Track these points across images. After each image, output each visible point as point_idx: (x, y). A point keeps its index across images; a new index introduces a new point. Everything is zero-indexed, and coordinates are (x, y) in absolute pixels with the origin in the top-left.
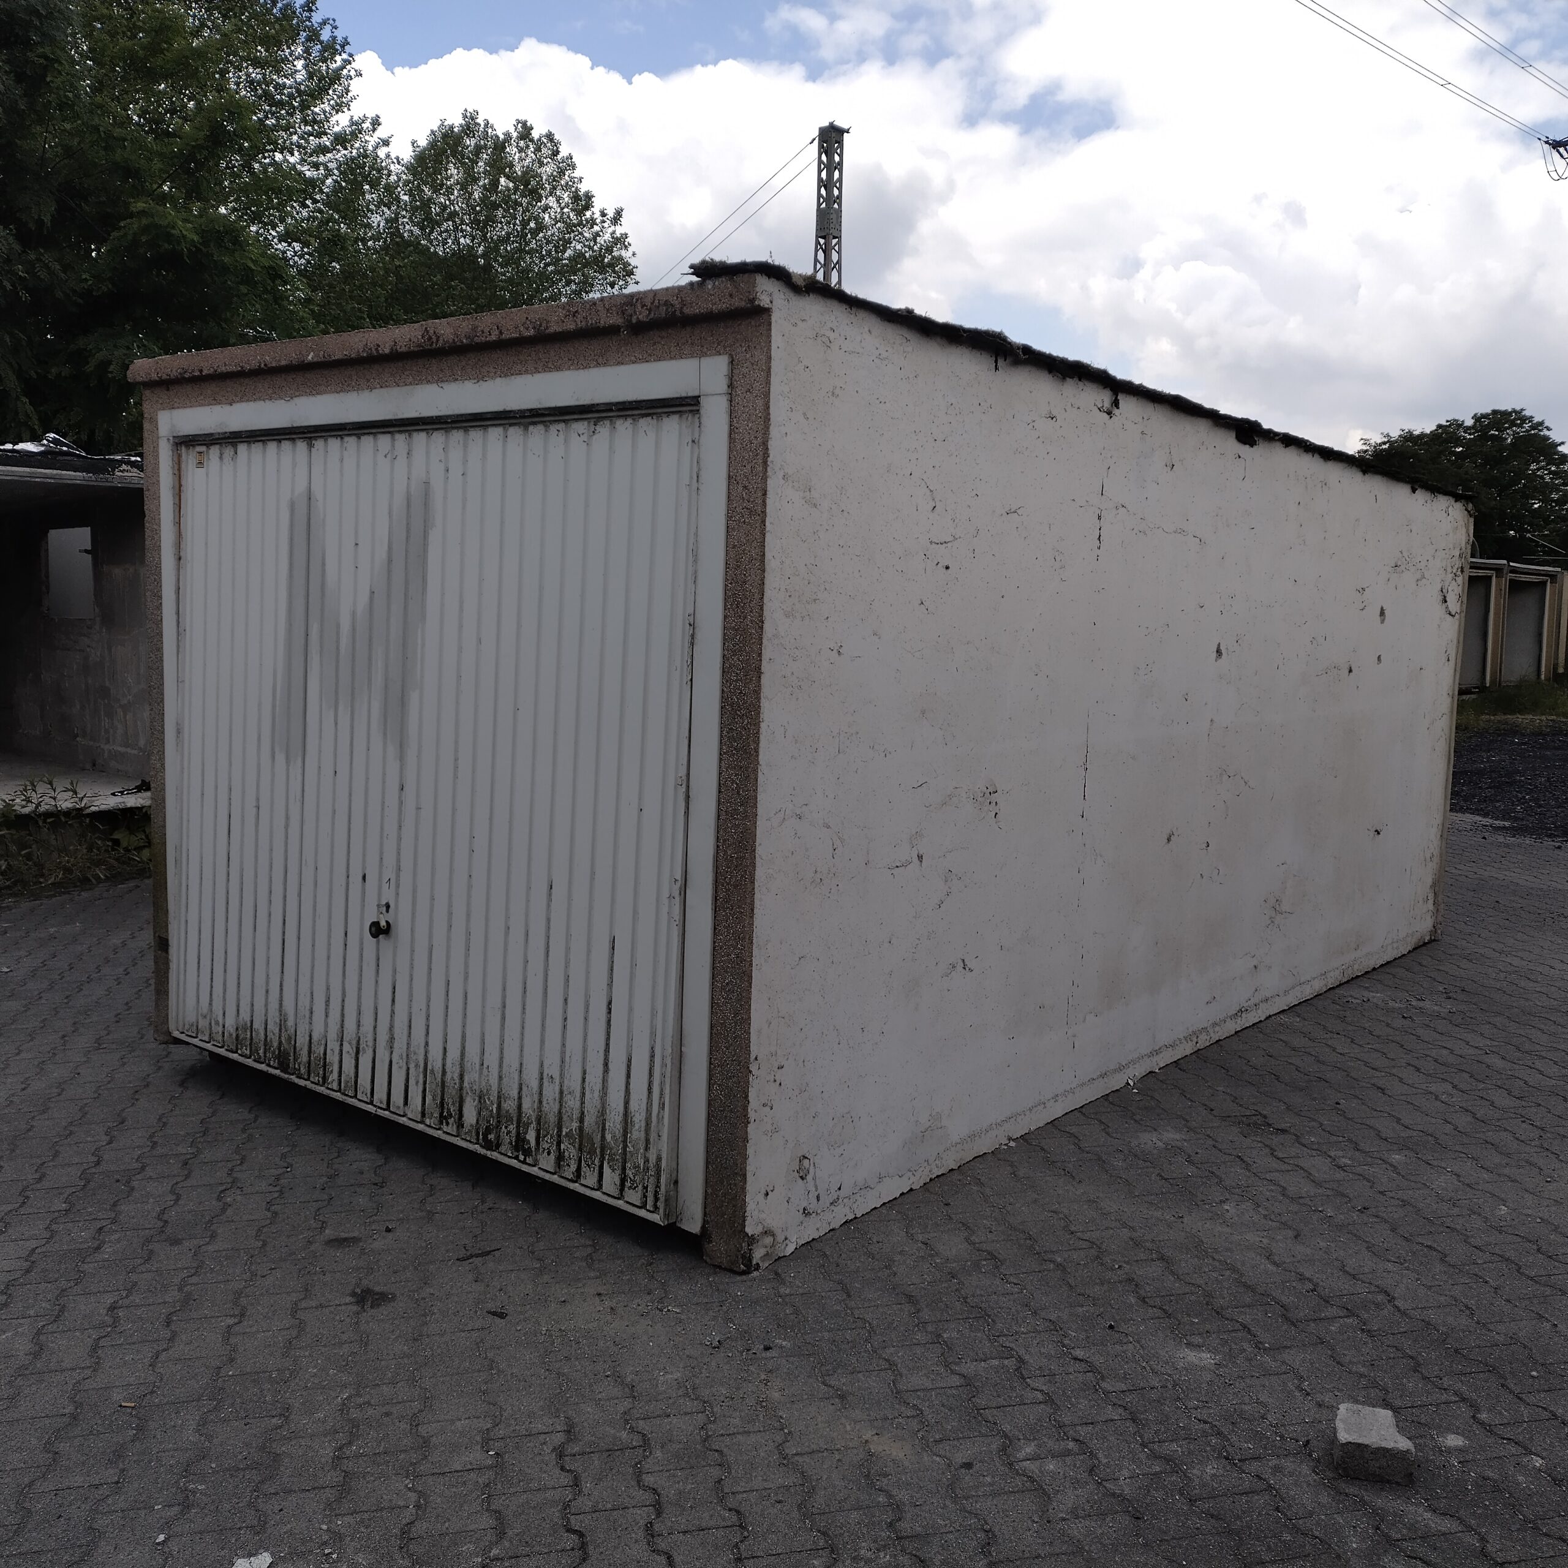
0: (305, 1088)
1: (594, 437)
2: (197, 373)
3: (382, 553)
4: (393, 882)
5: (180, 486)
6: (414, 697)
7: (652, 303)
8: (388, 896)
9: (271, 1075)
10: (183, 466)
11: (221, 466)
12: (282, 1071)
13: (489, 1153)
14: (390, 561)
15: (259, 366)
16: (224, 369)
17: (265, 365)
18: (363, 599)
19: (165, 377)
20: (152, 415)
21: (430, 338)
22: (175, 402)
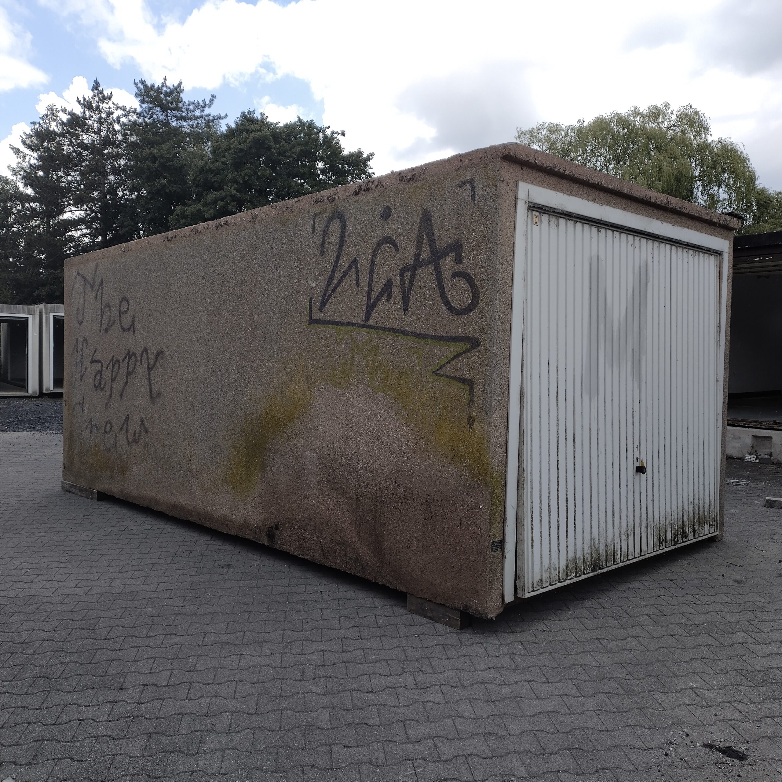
0: (608, 572)
2: (561, 171)
4: (638, 447)
6: (643, 358)
8: (637, 455)
9: (590, 577)
11: (549, 228)
15: (598, 183)
16: (579, 176)
17: (601, 184)
18: (623, 312)
19: (539, 163)
20: (509, 181)
21: (668, 202)
22: (528, 179)
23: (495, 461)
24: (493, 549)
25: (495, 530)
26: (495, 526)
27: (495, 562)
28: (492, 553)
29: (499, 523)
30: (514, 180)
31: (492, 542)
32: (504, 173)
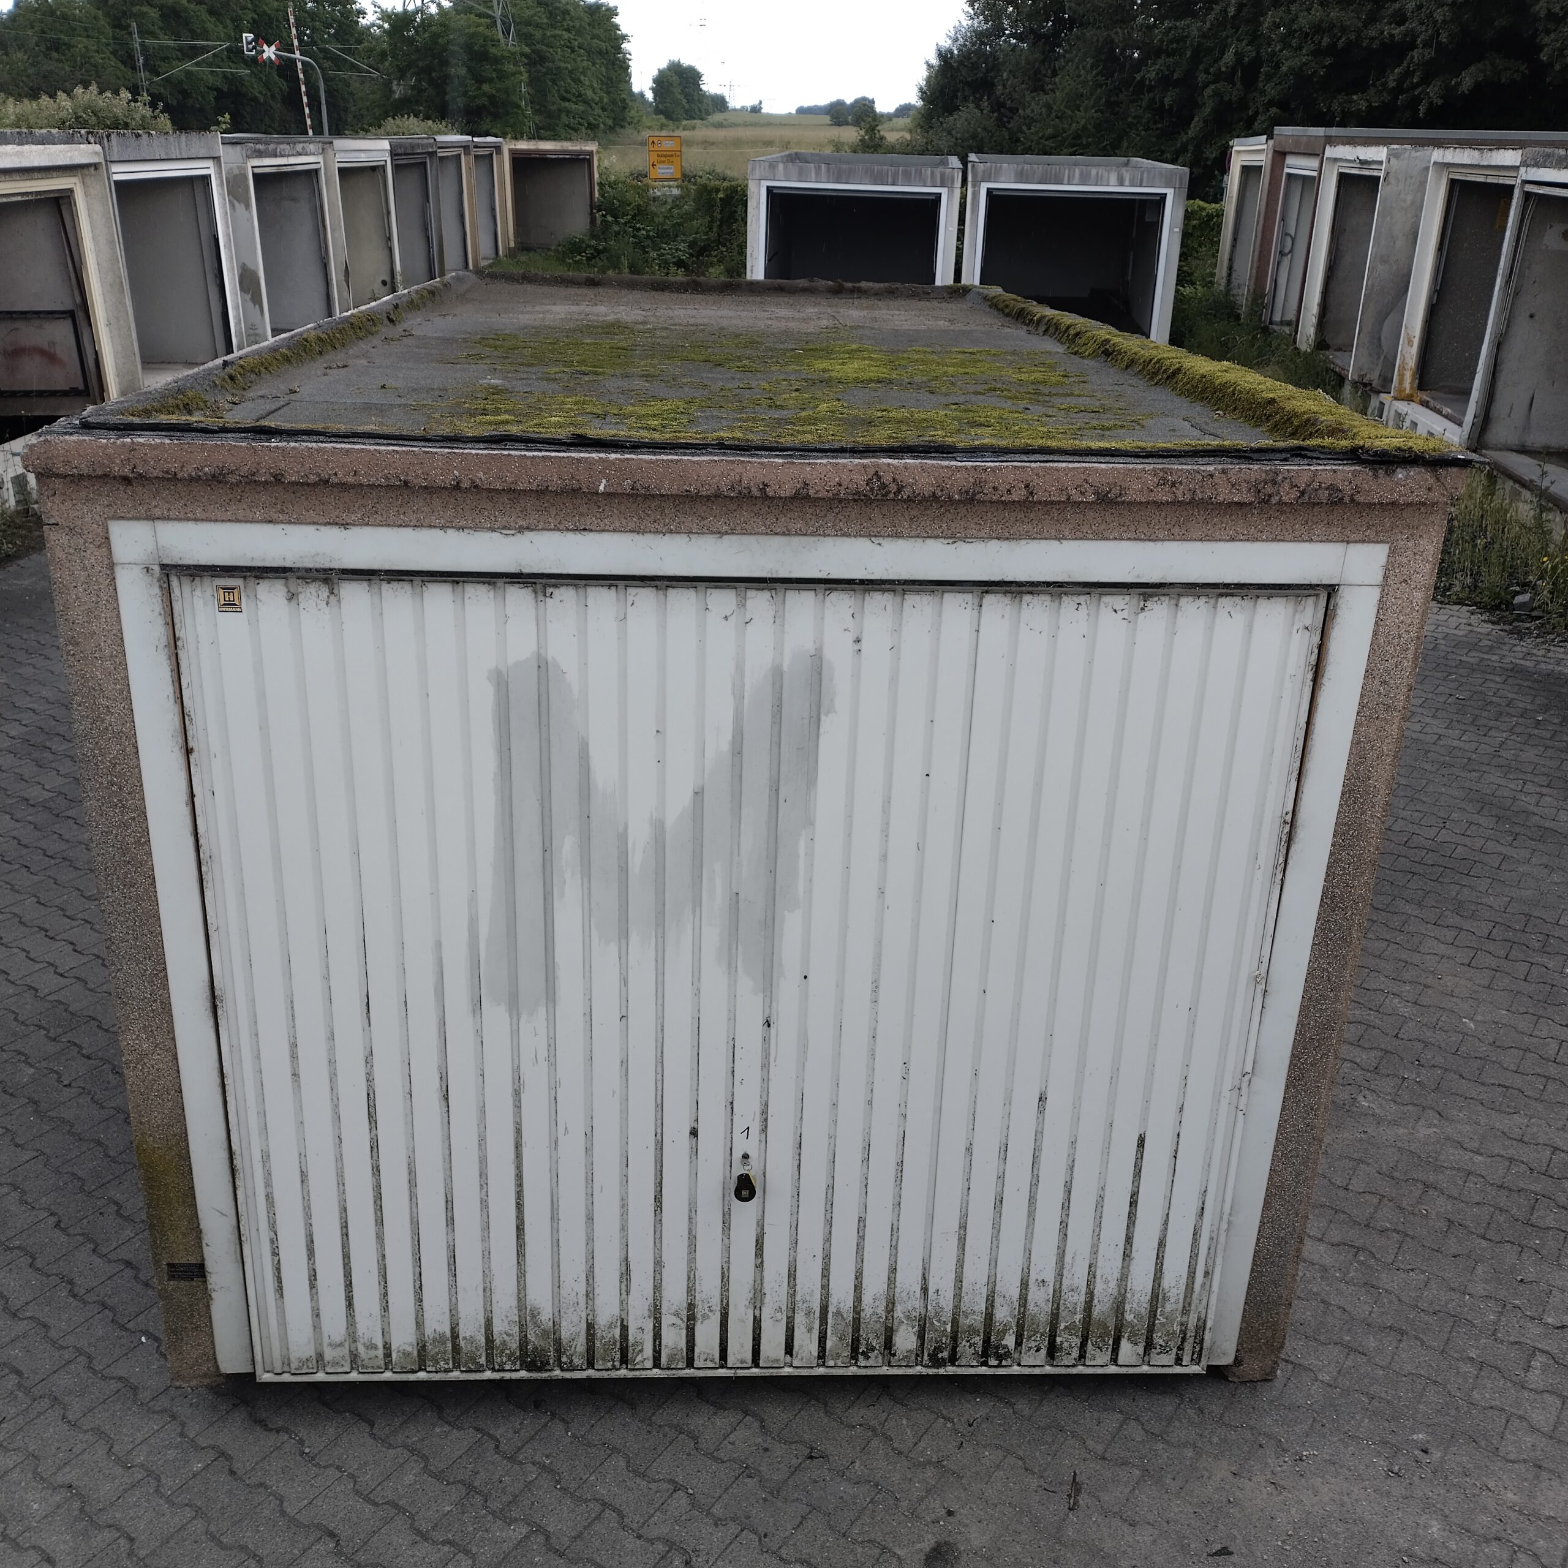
1: (1142, 616)
3: (720, 742)
4: (755, 1129)
5: (175, 639)
6: (792, 918)
7: (1308, 486)
8: (746, 1146)
10: (177, 607)
12: (528, 1371)
13: (942, 1371)
14: (737, 751)
18: (679, 801)
20: (79, 523)
21: (884, 486)
22: (156, 506)
23: (148, 1122)
24: (173, 1276)
25: (174, 1245)
26: (172, 1238)
27: (185, 1299)
28: (172, 1283)
29: (184, 1235)
30: (98, 518)
31: (168, 1264)
32: (55, 507)
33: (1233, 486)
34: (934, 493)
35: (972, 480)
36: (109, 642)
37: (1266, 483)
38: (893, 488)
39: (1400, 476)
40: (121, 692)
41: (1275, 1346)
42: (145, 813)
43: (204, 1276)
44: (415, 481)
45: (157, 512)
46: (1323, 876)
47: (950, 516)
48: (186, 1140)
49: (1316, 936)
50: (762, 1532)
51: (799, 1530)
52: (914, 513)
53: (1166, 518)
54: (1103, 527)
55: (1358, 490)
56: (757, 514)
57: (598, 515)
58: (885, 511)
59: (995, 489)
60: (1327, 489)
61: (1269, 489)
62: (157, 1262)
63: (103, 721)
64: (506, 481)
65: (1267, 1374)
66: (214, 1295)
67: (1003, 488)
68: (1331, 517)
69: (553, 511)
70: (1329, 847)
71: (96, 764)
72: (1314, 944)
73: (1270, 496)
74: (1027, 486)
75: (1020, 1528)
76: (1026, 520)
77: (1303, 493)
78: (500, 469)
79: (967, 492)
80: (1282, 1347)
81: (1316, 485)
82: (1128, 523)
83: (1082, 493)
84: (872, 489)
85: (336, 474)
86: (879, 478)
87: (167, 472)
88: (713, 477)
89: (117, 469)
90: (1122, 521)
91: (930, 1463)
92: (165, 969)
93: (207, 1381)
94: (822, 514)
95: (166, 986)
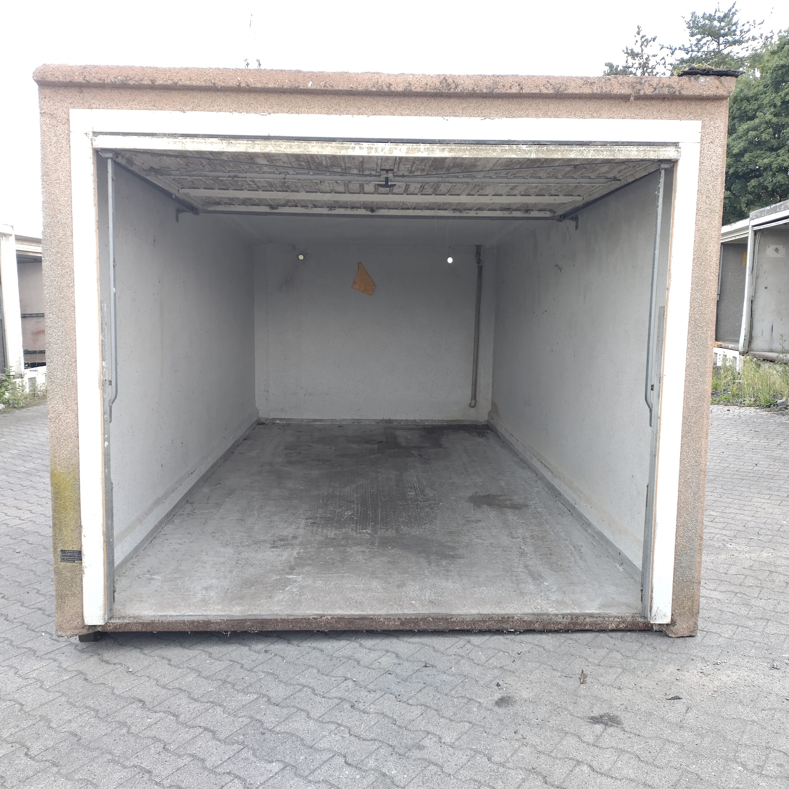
20: (55, 112)
21: (449, 85)
22: (93, 103)
23: (59, 456)
24: (64, 559)
25: (66, 538)
26: (65, 533)
27: (69, 574)
28: (62, 563)
29: (72, 530)
30: (65, 110)
31: (61, 551)
32: (45, 104)
33: (621, 84)
34: (473, 88)
35: (492, 81)
36: (64, 174)
37: (637, 83)
38: (453, 86)
39: (702, 80)
40: (67, 201)
41: (694, 613)
42: (73, 269)
43: (81, 560)
44: (219, 83)
45: (94, 106)
46: (689, 307)
47: (482, 107)
48: (79, 468)
49: (688, 343)
50: (397, 694)
51: (419, 693)
52: (464, 105)
53: (589, 108)
54: (559, 112)
55: (682, 87)
56: (387, 106)
57: (308, 107)
58: (449, 105)
59: (504, 86)
60: (667, 87)
61: (639, 87)
62: (55, 548)
63: (57, 217)
64: (263, 83)
65: (691, 632)
66: (85, 570)
67: (508, 86)
68: (671, 108)
69: (286, 105)
70: (690, 290)
71: (51, 241)
72: (688, 349)
73: (639, 90)
74: (519, 85)
75: (551, 691)
76: (520, 109)
77: (655, 89)
78: (260, 76)
79: (490, 88)
80: (698, 613)
81: (661, 85)
82: (571, 111)
83: (547, 89)
84: (443, 87)
85: (181, 80)
86: (446, 80)
87: (100, 80)
88: (364, 80)
89: (76, 78)
90: (568, 110)
91: (496, 668)
92: (76, 361)
93: (77, 632)
94: (419, 106)
95: (75, 371)
